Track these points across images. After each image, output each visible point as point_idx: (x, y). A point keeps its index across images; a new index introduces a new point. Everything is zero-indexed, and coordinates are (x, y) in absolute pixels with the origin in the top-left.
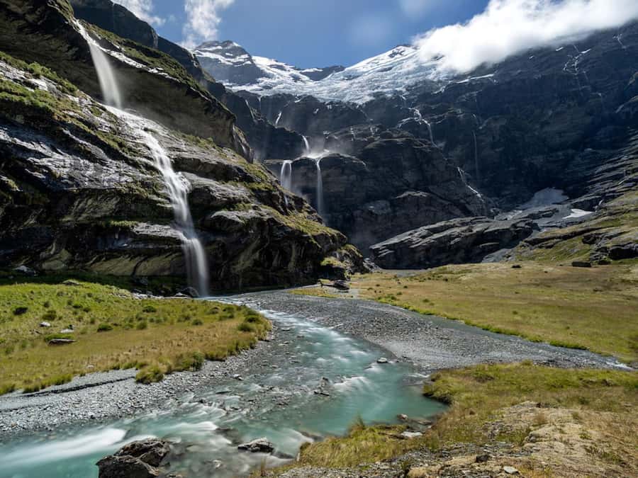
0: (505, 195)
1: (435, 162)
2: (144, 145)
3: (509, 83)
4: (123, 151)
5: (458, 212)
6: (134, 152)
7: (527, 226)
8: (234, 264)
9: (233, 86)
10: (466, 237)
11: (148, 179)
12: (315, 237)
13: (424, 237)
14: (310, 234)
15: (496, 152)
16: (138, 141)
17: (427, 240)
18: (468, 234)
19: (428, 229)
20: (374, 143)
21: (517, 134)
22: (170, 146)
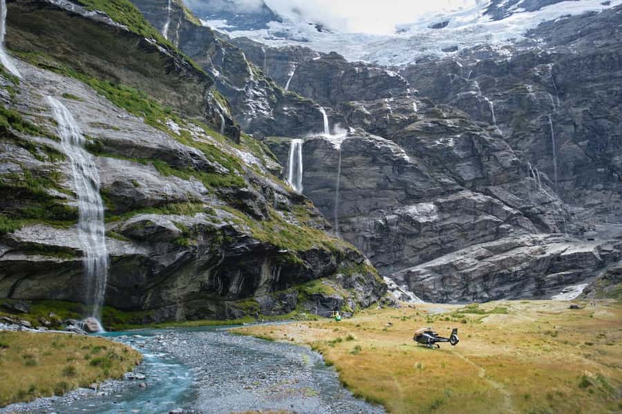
0: (592, 205)
1: (498, 154)
2: (50, 120)
3: (594, 56)
4: (14, 128)
5: (528, 224)
6: (32, 129)
7: (615, 250)
8: (167, 288)
9: (235, 29)
10: (538, 261)
11: (44, 167)
12: (301, 254)
13: (481, 258)
14: (293, 250)
15: (580, 146)
16: (42, 114)
17: (486, 262)
18: (539, 257)
19: (487, 248)
20: (418, 123)
21: (605, 123)
22: (93, 120)
